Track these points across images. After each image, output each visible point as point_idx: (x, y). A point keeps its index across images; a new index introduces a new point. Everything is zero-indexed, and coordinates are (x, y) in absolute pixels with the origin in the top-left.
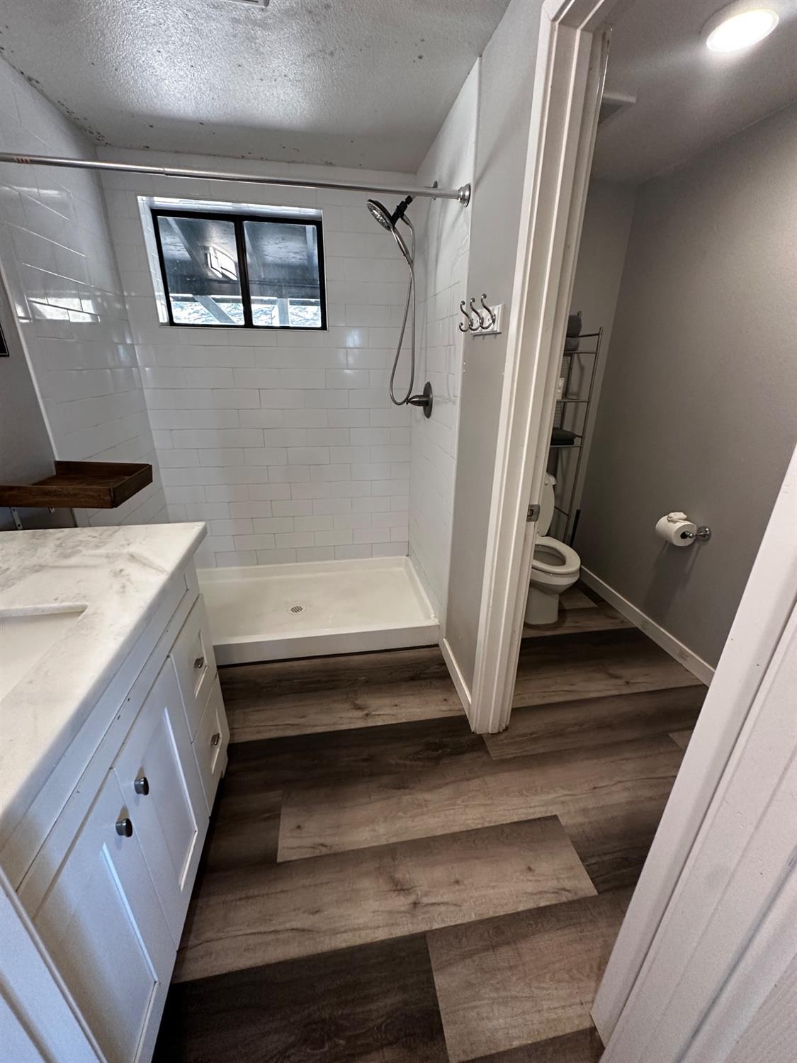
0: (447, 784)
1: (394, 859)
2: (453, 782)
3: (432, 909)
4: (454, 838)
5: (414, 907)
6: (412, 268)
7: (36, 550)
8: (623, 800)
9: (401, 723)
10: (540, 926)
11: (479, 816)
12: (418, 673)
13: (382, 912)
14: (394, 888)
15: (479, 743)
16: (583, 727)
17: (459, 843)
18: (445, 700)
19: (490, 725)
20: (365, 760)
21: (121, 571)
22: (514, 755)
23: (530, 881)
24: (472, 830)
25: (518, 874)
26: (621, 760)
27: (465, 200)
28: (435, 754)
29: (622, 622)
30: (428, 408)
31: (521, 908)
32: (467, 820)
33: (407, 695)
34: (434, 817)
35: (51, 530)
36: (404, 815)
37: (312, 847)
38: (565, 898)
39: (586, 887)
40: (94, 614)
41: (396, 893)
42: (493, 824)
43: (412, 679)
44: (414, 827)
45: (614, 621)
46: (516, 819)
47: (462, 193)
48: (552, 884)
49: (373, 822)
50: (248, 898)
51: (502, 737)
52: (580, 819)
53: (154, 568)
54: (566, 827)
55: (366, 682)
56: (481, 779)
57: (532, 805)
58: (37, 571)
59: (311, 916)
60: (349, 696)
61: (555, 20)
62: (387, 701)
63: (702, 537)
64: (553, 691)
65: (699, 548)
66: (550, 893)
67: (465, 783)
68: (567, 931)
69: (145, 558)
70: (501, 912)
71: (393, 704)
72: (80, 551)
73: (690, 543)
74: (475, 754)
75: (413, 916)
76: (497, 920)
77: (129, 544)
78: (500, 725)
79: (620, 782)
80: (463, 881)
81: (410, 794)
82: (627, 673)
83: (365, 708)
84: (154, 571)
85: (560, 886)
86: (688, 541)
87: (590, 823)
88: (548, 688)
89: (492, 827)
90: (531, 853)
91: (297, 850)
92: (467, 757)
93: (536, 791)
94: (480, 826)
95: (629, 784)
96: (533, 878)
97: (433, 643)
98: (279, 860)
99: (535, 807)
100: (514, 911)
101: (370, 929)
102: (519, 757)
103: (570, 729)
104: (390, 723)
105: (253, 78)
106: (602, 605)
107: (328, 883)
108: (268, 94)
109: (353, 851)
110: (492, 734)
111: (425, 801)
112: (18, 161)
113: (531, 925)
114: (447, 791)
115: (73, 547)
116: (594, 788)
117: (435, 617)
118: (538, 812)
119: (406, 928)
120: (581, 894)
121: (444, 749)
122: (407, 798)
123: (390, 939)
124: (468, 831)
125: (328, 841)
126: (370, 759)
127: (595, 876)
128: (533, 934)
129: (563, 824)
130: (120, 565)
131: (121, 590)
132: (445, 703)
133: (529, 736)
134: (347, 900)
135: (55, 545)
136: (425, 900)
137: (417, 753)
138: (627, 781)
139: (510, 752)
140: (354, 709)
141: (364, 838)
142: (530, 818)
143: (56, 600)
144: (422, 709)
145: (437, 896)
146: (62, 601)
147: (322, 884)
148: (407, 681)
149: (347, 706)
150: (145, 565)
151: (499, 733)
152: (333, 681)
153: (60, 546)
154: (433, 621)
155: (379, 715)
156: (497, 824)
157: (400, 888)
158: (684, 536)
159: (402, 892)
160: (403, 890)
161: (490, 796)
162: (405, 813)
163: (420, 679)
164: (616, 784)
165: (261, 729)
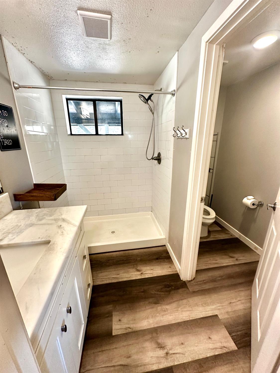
0: (174, 302)
1: (157, 334)
2: (176, 301)
3: (173, 355)
4: (179, 325)
5: (167, 355)
6: (153, 115)
7: (30, 217)
8: (242, 308)
9: (154, 277)
10: (217, 363)
11: (187, 315)
12: (159, 256)
13: (155, 357)
14: (158, 346)
15: (184, 285)
16: (223, 278)
17: (181, 326)
18: (170, 267)
19: (188, 277)
20: (142, 292)
21: (61, 226)
22: (198, 290)
23: (210, 343)
24: (186, 321)
25: (206, 340)
26: (239, 291)
27: (173, 95)
28: (168, 289)
29: (231, 235)
30: (159, 161)
31: (208, 356)
32: (183, 317)
33: (156, 265)
34: (171, 316)
35: (33, 209)
36: (159, 315)
37: (125, 329)
38: (225, 351)
39: (232, 346)
40: (53, 244)
41: (159, 348)
42: (193, 319)
43: (157, 259)
44: (163, 320)
45: (228, 235)
46: (202, 316)
47: (172, 93)
48: (219, 345)
49: (148, 318)
50: (102, 351)
51: (193, 282)
52: (226, 316)
53: (72, 224)
54: (221, 319)
55: (140, 260)
56: (187, 299)
57: (208, 310)
58: (31, 226)
59: (127, 359)
60: (135, 266)
61: (207, 42)
62: (148, 268)
63: (260, 205)
64: (210, 263)
65: (259, 209)
66: (219, 348)
67: (181, 301)
68: (227, 366)
69: (68, 221)
70: (201, 357)
71: (151, 269)
72: (45, 218)
73: (256, 207)
74: (184, 289)
75: (167, 359)
76: (199, 361)
77: (62, 215)
78: (192, 277)
79: (240, 300)
80: (184, 343)
81: (161, 306)
82: (236, 256)
83: (141, 271)
84: (72, 226)
85: (222, 346)
86: (255, 207)
87: (231, 318)
88: (208, 262)
89: (193, 320)
90: (209, 331)
91: (119, 330)
92: (180, 291)
93: (208, 304)
94: (188, 319)
95: (243, 301)
96: (212, 342)
97: (163, 245)
98: (113, 334)
99: (208, 311)
100: (206, 357)
101: (150, 365)
102: (200, 290)
103: (218, 278)
104: (150, 277)
105: (103, 60)
106: (223, 229)
107: (133, 344)
108: (108, 64)
109: (141, 330)
110: (189, 281)
111: (167, 309)
112: (28, 88)
113: (213, 363)
114: (174, 305)
115: (43, 216)
116: (230, 303)
117: (164, 235)
118: (210, 314)
119: (165, 364)
120: (231, 349)
121: (172, 287)
122: (159, 308)
123: (159, 369)
124: (184, 322)
125: (131, 326)
126: (144, 292)
127: (236, 341)
128: (215, 367)
129: (220, 318)
130: (60, 223)
131: (62, 234)
132: (170, 268)
133: (203, 282)
134: (141, 352)
135: (36, 215)
136: (171, 352)
137: (162, 289)
138: (242, 300)
139: (197, 288)
140: (137, 271)
141: (145, 325)
142: (207, 316)
143: (39, 238)
144: (162, 271)
145: (175, 350)
146: (42, 239)
147: (130, 345)
148: (156, 260)
149: (134, 270)
150: (68, 223)
151: (191, 280)
152: (129, 260)
153: (37, 216)
154: (163, 237)
155: (146, 273)
156: (195, 318)
157: (161, 347)
158: (253, 204)
159: (161, 348)
160: (162, 347)
161: (191, 307)
162: (159, 314)
163: (160, 259)
164: (238, 301)
165: (103, 279)
